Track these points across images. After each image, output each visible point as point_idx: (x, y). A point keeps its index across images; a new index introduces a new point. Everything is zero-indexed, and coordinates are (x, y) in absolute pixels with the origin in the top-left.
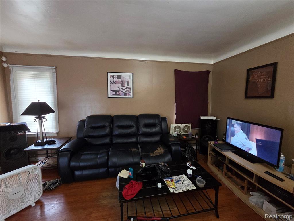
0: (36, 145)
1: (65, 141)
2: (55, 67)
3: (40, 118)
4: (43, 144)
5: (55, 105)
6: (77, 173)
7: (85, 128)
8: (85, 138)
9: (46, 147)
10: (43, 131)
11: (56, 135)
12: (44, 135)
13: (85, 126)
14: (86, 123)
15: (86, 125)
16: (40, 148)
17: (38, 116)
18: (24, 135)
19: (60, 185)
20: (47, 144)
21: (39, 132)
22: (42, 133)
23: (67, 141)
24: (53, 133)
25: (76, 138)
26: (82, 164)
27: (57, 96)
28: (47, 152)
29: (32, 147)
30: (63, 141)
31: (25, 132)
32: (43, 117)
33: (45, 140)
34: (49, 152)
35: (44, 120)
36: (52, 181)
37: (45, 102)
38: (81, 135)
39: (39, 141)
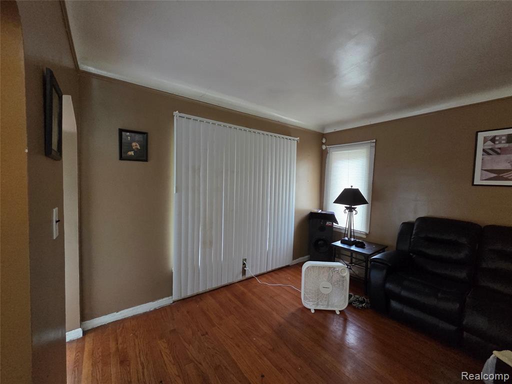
0: (343, 242)
1: (377, 249)
2: (374, 141)
3: (351, 210)
4: (350, 243)
5: (368, 194)
6: (394, 304)
7: (412, 237)
8: (411, 254)
9: (353, 248)
10: (352, 228)
11: (365, 237)
12: (352, 234)
13: (412, 233)
14: (415, 229)
15: (414, 232)
16: (346, 247)
17: (348, 206)
18: (332, 226)
19: (367, 308)
20: (354, 246)
21: (347, 227)
22: (351, 229)
23: (380, 250)
24: (360, 233)
25: (395, 249)
26: (404, 293)
27: (373, 181)
28: (352, 254)
29: (338, 244)
30: (374, 248)
31: (333, 224)
32: (354, 208)
33: (352, 239)
34: (354, 255)
35: (354, 212)
36: (357, 296)
37: (358, 189)
38: (405, 247)
39: (346, 239)
